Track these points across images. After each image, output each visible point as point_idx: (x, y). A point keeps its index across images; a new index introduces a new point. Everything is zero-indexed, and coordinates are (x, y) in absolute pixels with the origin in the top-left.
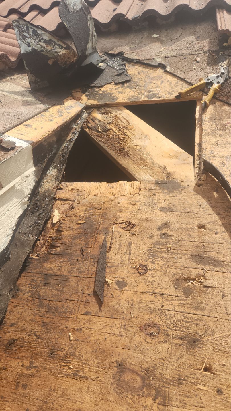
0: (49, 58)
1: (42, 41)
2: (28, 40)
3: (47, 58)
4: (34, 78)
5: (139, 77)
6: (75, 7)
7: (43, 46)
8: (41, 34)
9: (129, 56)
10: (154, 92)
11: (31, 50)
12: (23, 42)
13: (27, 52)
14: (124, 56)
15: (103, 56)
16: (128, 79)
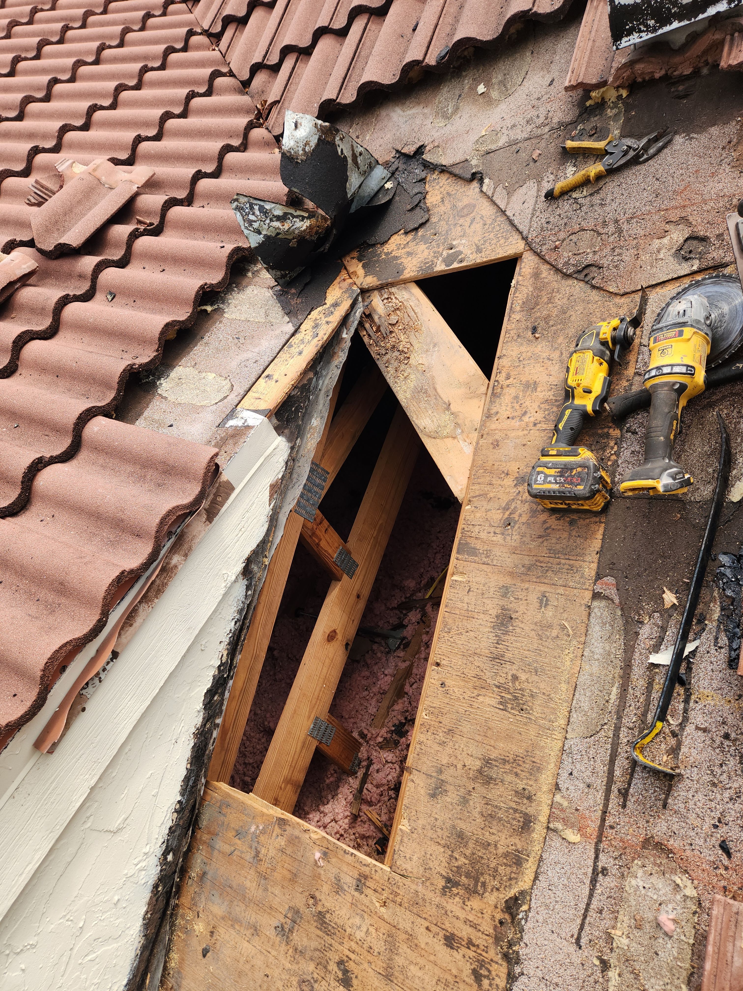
0: (290, 240)
1: (274, 219)
3: (287, 241)
5: (442, 209)
6: (307, 149)
7: (277, 226)
8: (271, 210)
9: (432, 156)
10: (458, 247)
11: (263, 239)
12: (251, 230)
13: (259, 243)
14: (423, 158)
15: (393, 160)
16: (423, 220)
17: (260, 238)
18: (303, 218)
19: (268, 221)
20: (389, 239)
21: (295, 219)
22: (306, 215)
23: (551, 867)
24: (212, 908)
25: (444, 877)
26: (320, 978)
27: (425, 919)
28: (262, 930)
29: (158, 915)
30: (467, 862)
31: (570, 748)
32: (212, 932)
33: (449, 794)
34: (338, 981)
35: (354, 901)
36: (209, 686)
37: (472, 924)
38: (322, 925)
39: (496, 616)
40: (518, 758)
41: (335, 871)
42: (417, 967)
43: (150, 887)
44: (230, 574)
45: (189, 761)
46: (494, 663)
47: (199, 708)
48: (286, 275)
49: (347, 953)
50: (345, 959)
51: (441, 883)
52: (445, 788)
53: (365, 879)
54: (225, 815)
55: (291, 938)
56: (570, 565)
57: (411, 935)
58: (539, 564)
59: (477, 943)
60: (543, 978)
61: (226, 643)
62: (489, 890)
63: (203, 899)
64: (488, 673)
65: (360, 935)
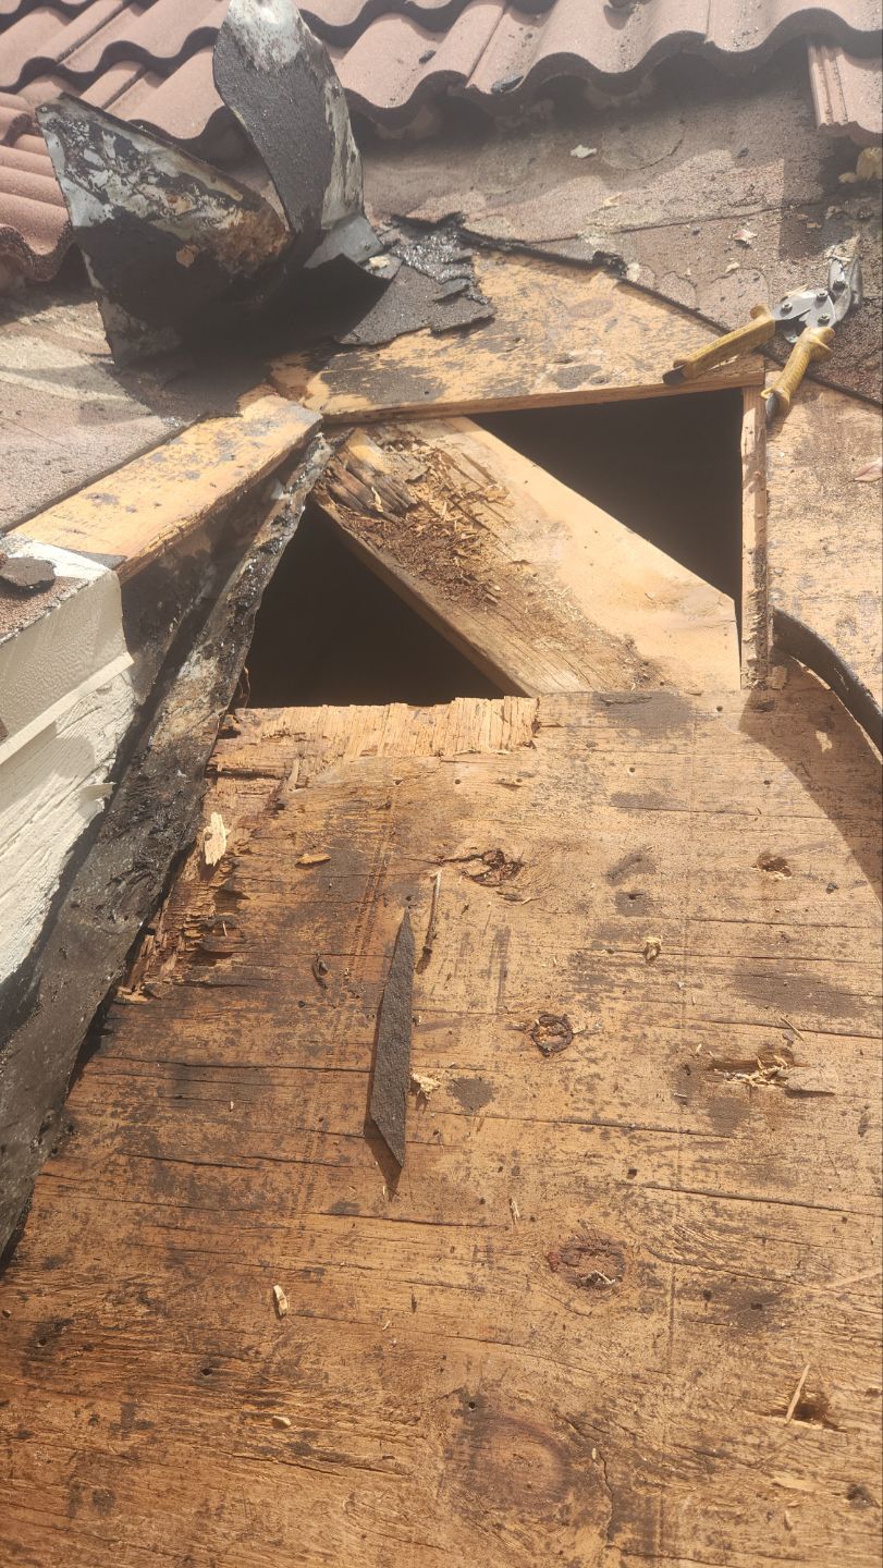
0: (179, 244)
1: (153, 180)
2: (99, 178)
3: (172, 243)
4: (122, 318)
5: (526, 304)
6: (274, 53)
7: (156, 198)
8: (148, 156)
9: (485, 227)
10: (585, 358)
11: (109, 215)
12: (81, 185)
13: (96, 221)
14: (465, 230)
15: (386, 228)
16: (479, 317)
17: (101, 211)
19: (133, 179)
20: (393, 339)
21: (206, 198)
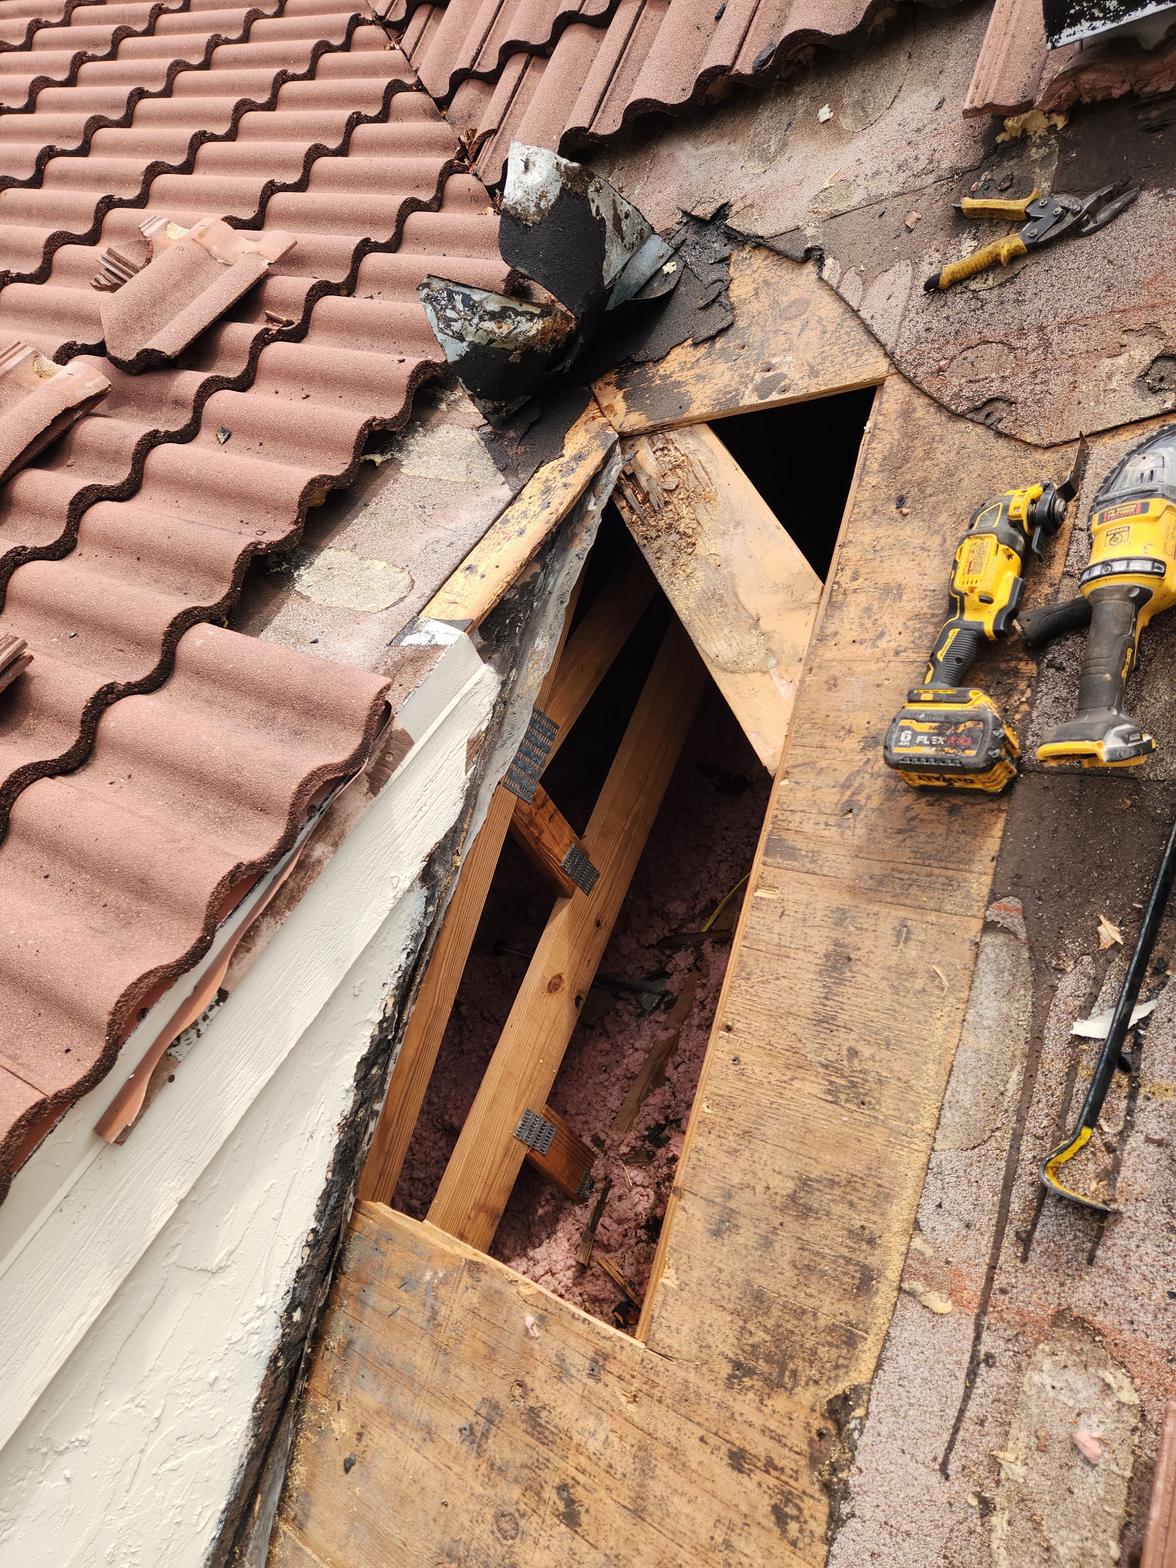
0: (509, 352)
1: (486, 317)
2: (456, 326)
3: (506, 354)
5: (756, 306)
6: (542, 204)
7: (490, 329)
8: (481, 302)
9: (741, 222)
10: (780, 366)
11: (467, 349)
12: (448, 335)
13: (461, 356)
14: (727, 225)
15: (678, 227)
16: (724, 324)
17: (462, 348)
18: (532, 317)
19: (476, 320)
20: (668, 353)
21: (519, 318)
22: (537, 311)
23: (904, 1350)
24: (360, 1397)
25: (730, 1360)
26: (529, 1511)
27: (698, 1424)
28: (439, 1432)
29: (276, 1405)
30: (768, 1338)
31: (940, 1165)
32: (360, 1435)
33: (742, 1231)
34: (558, 1516)
35: (586, 1393)
36: (364, 1051)
37: (773, 1435)
38: (534, 1427)
39: (826, 956)
40: (855, 1179)
41: (556, 1345)
42: (685, 1500)
43: (264, 1361)
44: (402, 878)
45: (331, 1168)
46: (819, 1029)
47: (347, 1086)
48: (502, 408)
49: (574, 1473)
50: (570, 1482)
51: (726, 1369)
52: (735, 1222)
53: (605, 1359)
54: (384, 1254)
55: (485, 1447)
56: (947, 878)
57: (676, 1449)
58: (897, 875)
59: (780, 1465)
60: (886, 1523)
61: (393, 986)
62: (803, 1383)
63: (347, 1382)
64: (810, 1046)
65: (593, 1445)
